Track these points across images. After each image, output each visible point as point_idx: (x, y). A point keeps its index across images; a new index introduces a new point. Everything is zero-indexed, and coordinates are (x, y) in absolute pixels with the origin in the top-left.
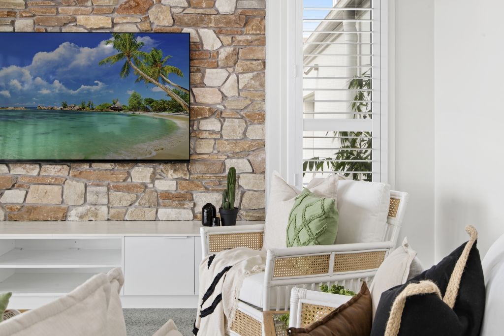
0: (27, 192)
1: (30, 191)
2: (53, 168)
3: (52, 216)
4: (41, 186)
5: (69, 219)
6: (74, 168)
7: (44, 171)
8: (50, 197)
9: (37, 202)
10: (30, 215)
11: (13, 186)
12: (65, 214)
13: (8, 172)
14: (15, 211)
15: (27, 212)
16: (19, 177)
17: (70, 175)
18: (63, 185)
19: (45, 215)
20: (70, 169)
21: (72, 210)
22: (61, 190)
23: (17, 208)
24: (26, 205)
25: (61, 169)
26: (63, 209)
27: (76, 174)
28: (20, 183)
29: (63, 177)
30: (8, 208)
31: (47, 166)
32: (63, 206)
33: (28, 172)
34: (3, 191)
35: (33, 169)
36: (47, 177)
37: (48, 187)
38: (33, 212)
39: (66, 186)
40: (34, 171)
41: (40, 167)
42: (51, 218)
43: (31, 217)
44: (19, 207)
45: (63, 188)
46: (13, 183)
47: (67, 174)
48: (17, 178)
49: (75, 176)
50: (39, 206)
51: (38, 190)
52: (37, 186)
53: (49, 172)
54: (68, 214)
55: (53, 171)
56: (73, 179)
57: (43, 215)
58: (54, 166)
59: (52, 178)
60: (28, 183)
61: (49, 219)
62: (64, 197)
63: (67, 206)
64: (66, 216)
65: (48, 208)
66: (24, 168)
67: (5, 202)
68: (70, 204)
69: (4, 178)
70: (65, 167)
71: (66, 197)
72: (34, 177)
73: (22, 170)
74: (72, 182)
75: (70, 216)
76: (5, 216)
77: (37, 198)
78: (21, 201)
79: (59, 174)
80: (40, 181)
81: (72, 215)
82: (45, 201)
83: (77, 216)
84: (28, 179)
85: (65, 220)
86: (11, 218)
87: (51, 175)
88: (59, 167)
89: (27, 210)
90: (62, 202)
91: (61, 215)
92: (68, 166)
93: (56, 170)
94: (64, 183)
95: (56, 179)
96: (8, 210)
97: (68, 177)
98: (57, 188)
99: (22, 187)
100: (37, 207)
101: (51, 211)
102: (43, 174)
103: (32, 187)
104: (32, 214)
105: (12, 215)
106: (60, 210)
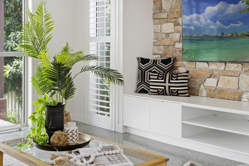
0: (218, 80)
1: (220, 79)
2: (232, 65)
3: (232, 97)
4: (226, 77)
5: (242, 100)
6: (245, 66)
7: (228, 67)
8: (231, 85)
9: (224, 87)
10: (220, 95)
11: (211, 76)
12: (240, 96)
13: (208, 67)
14: (212, 91)
15: (218, 93)
16: (214, 70)
17: (243, 71)
18: (239, 77)
19: (228, 95)
20: (243, 67)
21: (244, 94)
22: (238, 80)
23: (213, 90)
24: (218, 88)
25: (237, 66)
26: (239, 93)
27: (246, 70)
28: (215, 74)
29: (238, 71)
30: (208, 89)
31: (229, 64)
32: (239, 91)
33: (218, 67)
34: (205, 79)
35: (221, 66)
36: (229, 71)
37: (230, 78)
38: (222, 93)
39: (240, 78)
40: (222, 67)
41: (225, 65)
42: (231, 98)
43: (220, 96)
44: (213, 89)
45: (239, 79)
46: (211, 74)
47: (241, 70)
48: (213, 71)
49: (246, 71)
50: (225, 89)
51: (224, 79)
52: (223, 76)
53: (230, 68)
54: (242, 97)
55: (233, 67)
56: (245, 73)
57: (227, 96)
58: (233, 64)
59: (232, 72)
60: (219, 74)
61: (230, 99)
62: (239, 84)
63: (241, 91)
64: (241, 98)
65: (230, 91)
66: (216, 65)
67: (207, 86)
68: (243, 90)
69: (206, 71)
70: (240, 65)
71: (240, 85)
72: (222, 71)
73: (215, 66)
74: (244, 75)
75: (243, 98)
76: (207, 94)
77: (224, 84)
78: (215, 85)
79: (236, 69)
80: (225, 74)
81: (244, 97)
82: (228, 87)
83: (247, 99)
84: (218, 72)
85: (240, 100)
86: (210, 95)
87: (231, 70)
88: (236, 65)
89: (218, 91)
90: (238, 88)
91: (238, 97)
92: (242, 64)
93: (234, 67)
94: (239, 76)
95: (234, 73)
96: (208, 91)
97: (241, 72)
98: (235, 79)
99: (216, 77)
100: (224, 90)
101: (232, 94)
102: (227, 69)
103: (221, 77)
104: (221, 94)
105: (210, 94)
106: (237, 93)
